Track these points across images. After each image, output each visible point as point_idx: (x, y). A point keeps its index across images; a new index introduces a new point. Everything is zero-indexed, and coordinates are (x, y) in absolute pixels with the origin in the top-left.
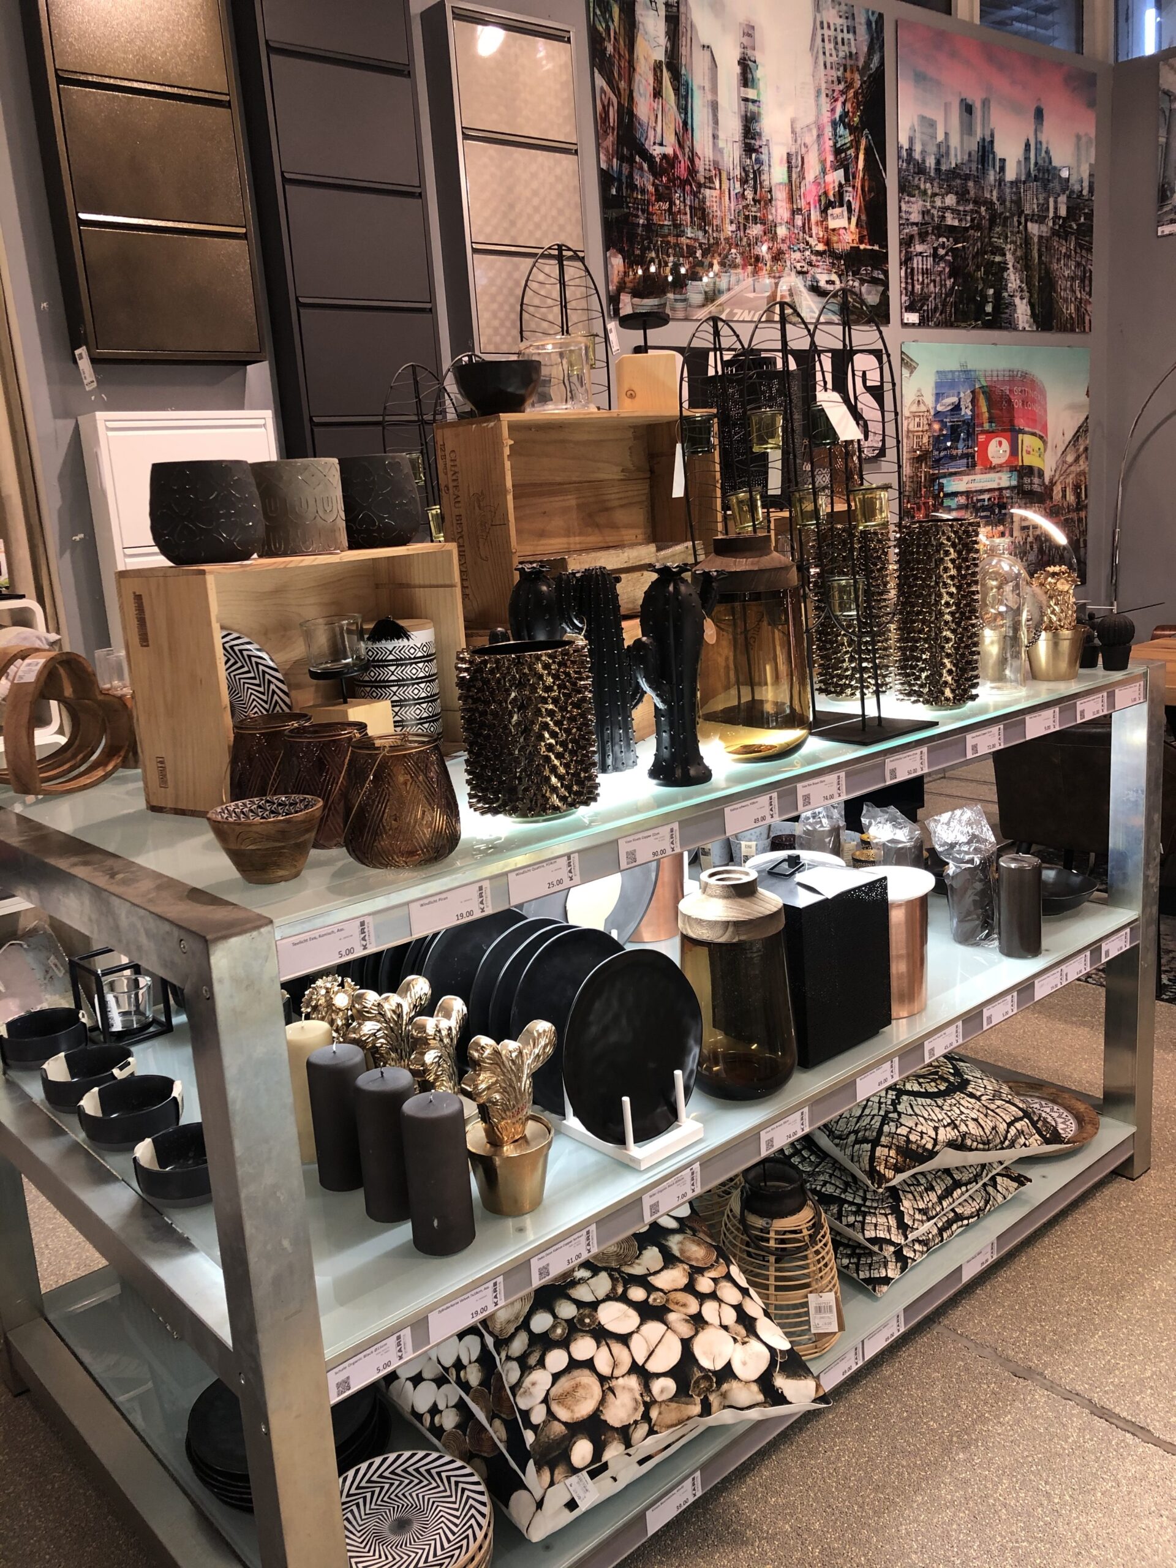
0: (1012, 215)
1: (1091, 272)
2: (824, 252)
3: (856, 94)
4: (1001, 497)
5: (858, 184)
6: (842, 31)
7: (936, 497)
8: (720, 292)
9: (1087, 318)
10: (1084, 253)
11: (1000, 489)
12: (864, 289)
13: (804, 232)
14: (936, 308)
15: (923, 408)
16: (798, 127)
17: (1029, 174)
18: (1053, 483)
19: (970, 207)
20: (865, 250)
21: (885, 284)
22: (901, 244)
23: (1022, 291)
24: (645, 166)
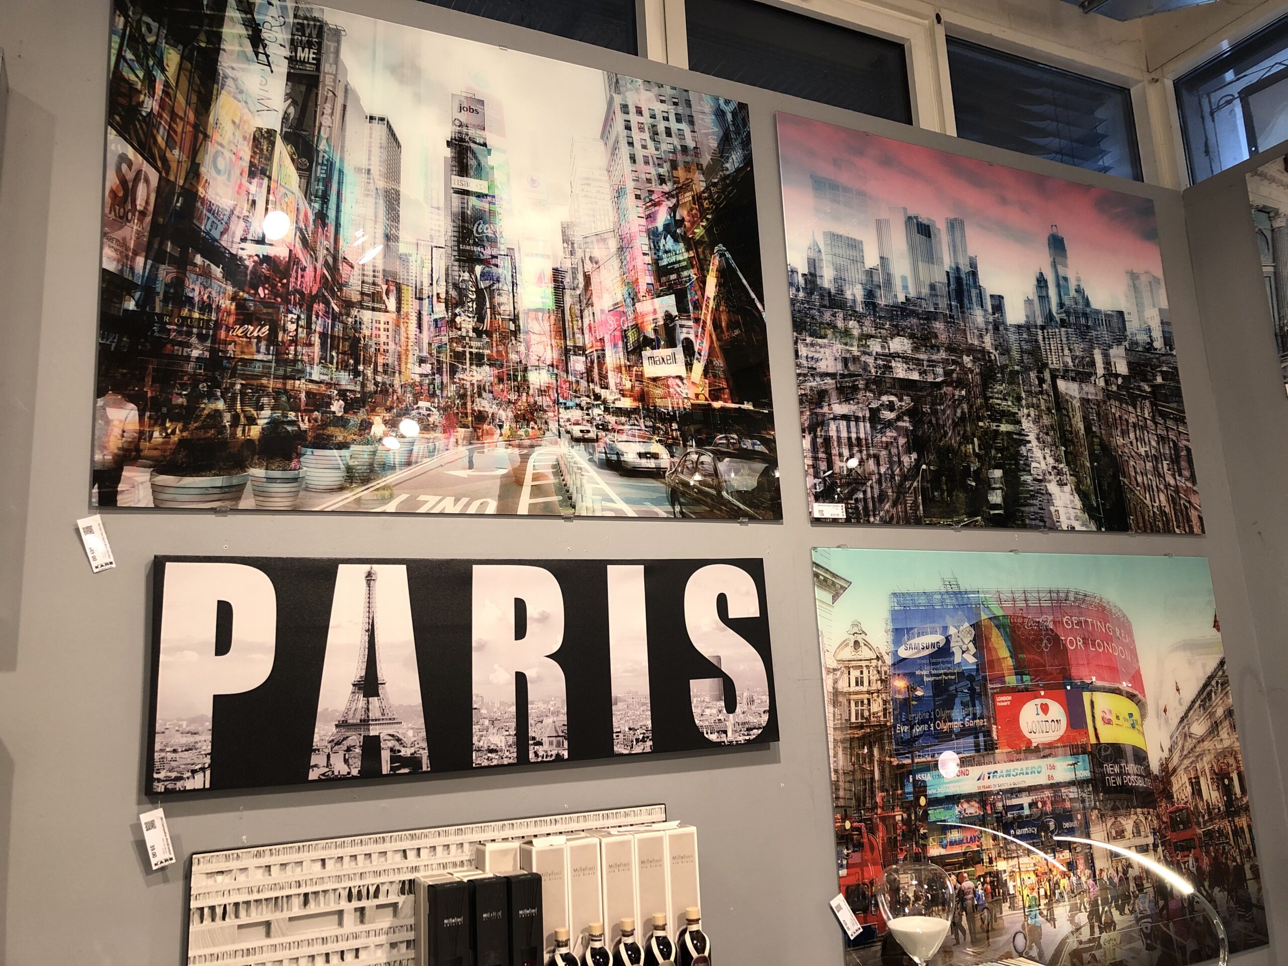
0: (1027, 369)
1: (1188, 450)
2: (635, 411)
3: (697, 199)
4: (1057, 800)
5: (706, 315)
6: (666, 119)
7: (910, 806)
8: (387, 467)
9: (1193, 514)
10: (1170, 423)
11: (1055, 787)
12: (723, 466)
13: (590, 380)
14: (882, 497)
15: (865, 653)
16: (577, 236)
17: (1050, 317)
18: (1167, 772)
19: (943, 354)
20: (722, 409)
21: (771, 461)
22: (801, 402)
23: (1059, 473)
24: (217, 271)
